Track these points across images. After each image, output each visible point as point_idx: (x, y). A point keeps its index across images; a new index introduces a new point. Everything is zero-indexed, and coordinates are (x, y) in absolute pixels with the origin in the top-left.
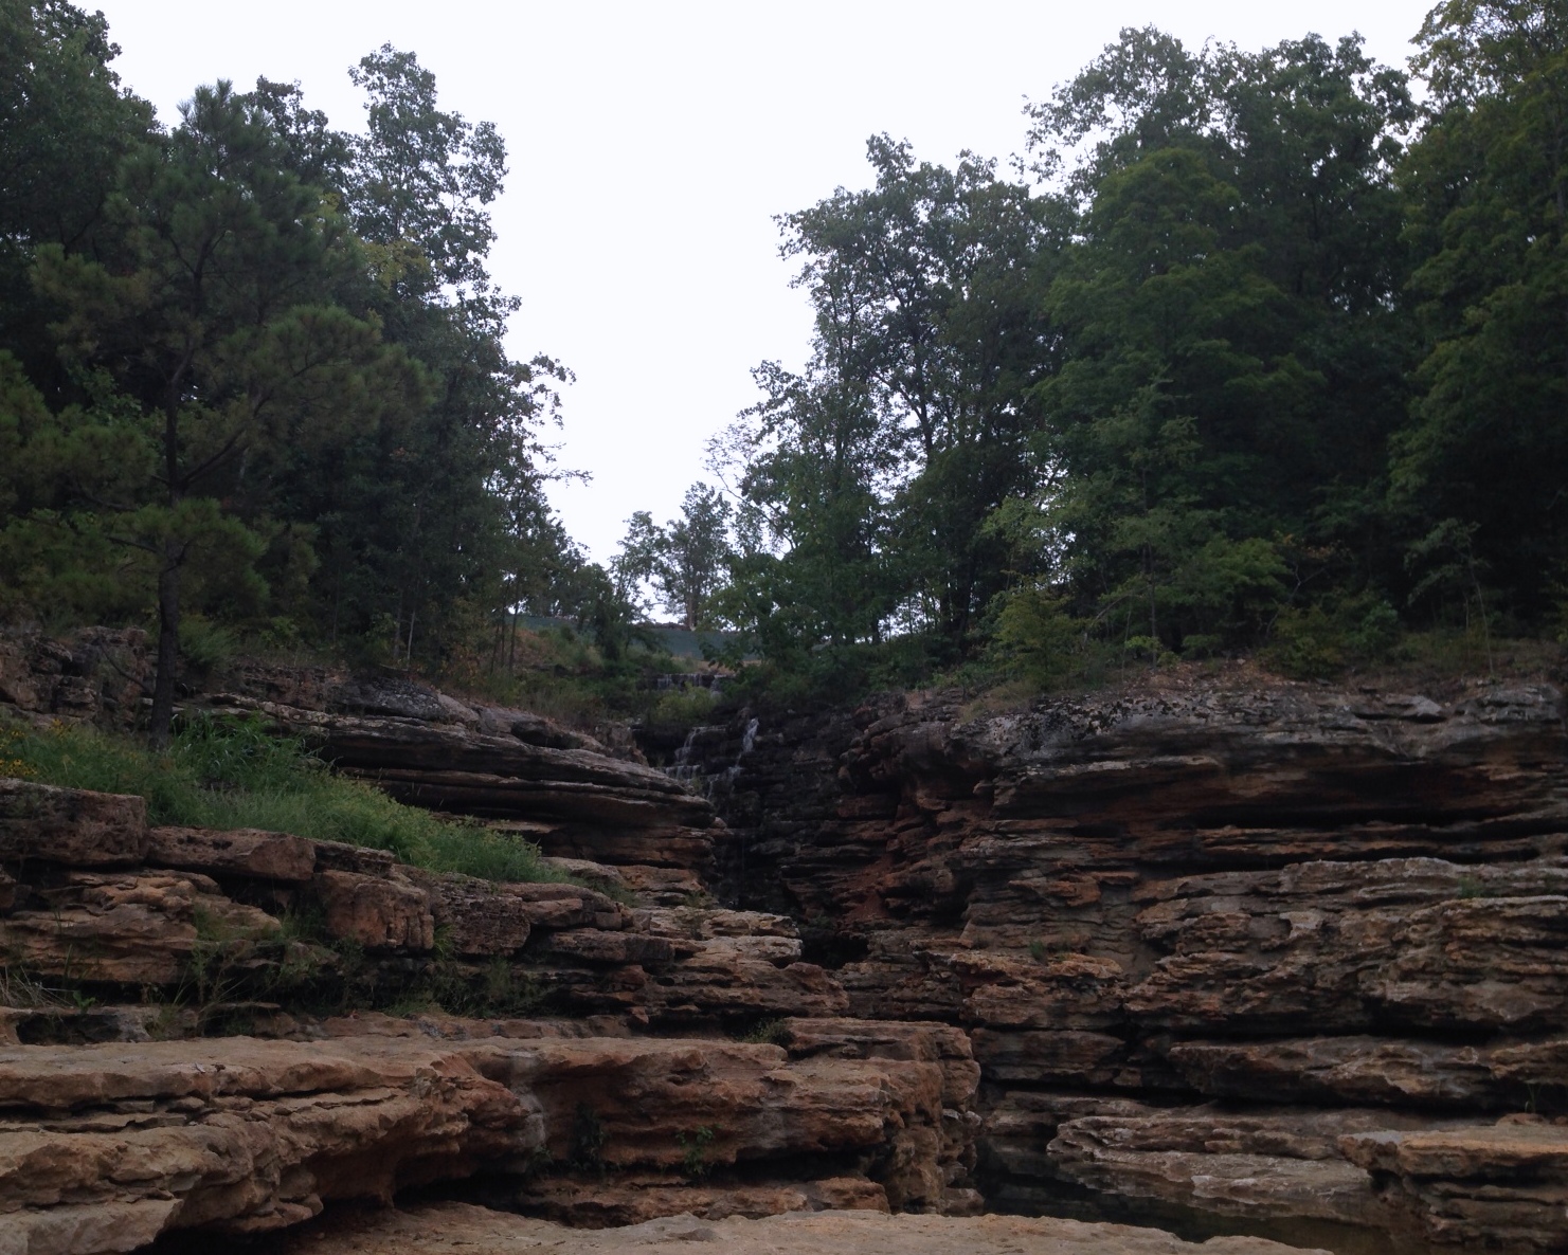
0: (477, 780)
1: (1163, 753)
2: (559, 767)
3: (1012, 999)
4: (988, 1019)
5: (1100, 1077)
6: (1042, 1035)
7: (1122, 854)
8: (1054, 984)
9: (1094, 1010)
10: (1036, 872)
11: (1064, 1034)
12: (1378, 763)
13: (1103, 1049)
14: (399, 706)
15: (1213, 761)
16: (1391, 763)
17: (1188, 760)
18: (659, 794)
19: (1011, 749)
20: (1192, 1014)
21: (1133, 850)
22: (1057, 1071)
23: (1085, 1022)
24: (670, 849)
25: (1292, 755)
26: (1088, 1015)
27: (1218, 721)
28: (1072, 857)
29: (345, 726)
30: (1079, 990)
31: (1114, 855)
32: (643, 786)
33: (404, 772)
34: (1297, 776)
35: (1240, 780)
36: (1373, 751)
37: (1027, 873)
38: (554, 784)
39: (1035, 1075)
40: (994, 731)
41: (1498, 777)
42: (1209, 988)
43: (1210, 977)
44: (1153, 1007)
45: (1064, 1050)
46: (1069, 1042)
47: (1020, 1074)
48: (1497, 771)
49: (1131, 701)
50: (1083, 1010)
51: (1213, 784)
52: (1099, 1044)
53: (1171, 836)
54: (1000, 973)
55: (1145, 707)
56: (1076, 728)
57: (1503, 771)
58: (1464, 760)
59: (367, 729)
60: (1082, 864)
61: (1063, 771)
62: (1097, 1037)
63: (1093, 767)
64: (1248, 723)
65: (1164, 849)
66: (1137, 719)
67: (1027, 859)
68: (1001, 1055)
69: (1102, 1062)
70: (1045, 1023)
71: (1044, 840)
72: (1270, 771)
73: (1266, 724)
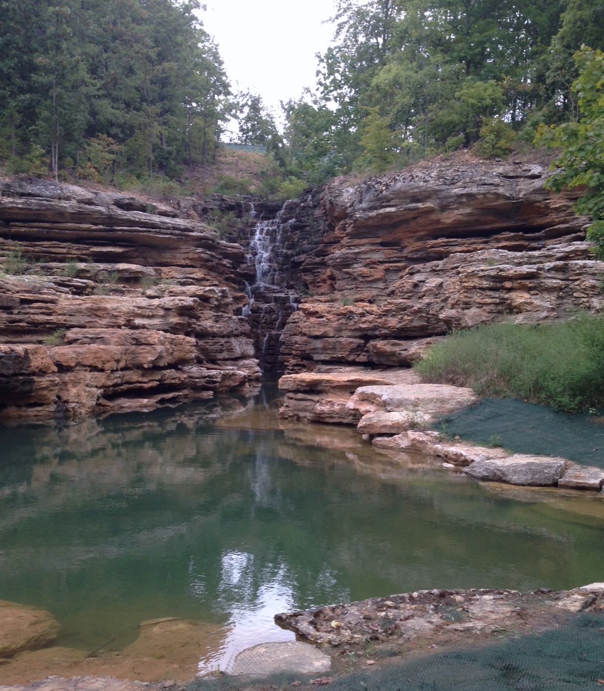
0: (79, 227)
1: (412, 202)
2: (122, 220)
3: (320, 324)
4: (307, 333)
5: (351, 358)
6: (330, 340)
7: (399, 255)
8: (340, 317)
9: (353, 328)
10: (360, 265)
11: (339, 339)
12: (501, 201)
13: (352, 345)
14: (38, 192)
15: (432, 205)
16: (508, 202)
17: (420, 205)
18: (177, 232)
19: (353, 203)
20: (385, 328)
21: (405, 253)
22: (335, 356)
23: (350, 333)
24: (188, 259)
25: (464, 200)
26: (351, 330)
27: (432, 184)
28: (377, 257)
29: (6, 203)
30: (349, 318)
31: (395, 255)
32: (168, 228)
33: (42, 224)
34: (468, 210)
35: (445, 214)
36: (498, 196)
37: (356, 266)
38: (119, 228)
39: (328, 358)
40: (345, 195)
41: (554, 206)
42: (394, 316)
43: (394, 311)
44: (371, 325)
45: (338, 346)
46: (340, 342)
47: (322, 357)
48: (555, 203)
49: (398, 176)
50: (349, 328)
51: (433, 217)
52: (351, 343)
53: (420, 244)
54: (317, 312)
55: (404, 179)
56: (376, 191)
57: (556, 201)
58: (539, 197)
59: (17, 204)
60: (381, 260)
61: (371, 214)
62: (351, 340)
63: (381, 211)
64: (445, 184)
65: (416, 251)
66: (399, 185)
67: (355, 259)
68: (314, 349)
69: (352, 351)
70: (332, 335)
71: (363, 249)
72: (457, 209)
73: (454, 184)
